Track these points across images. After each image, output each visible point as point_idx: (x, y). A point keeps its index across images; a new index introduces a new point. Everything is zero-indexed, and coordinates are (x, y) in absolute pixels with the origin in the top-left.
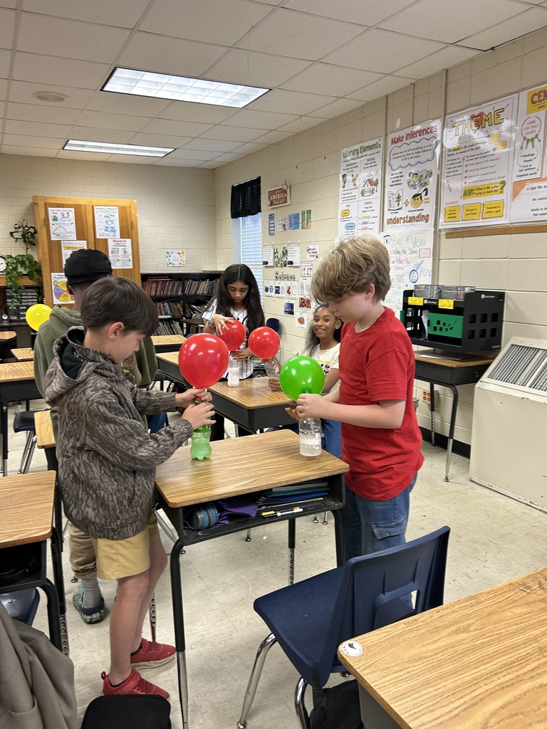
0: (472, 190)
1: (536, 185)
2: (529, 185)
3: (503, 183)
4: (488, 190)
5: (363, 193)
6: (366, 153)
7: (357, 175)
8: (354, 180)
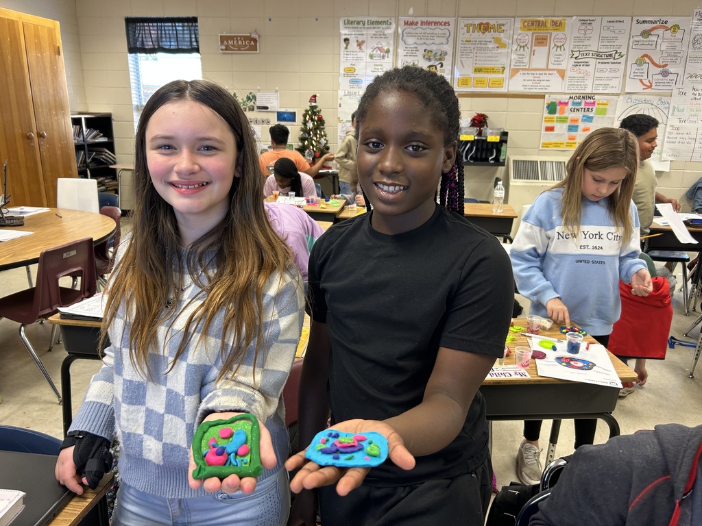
0: (481, 69)
1: (526, 72)
2: (521, 72)
3: (504, 68)
4: (493, 71)
5: (371, 56)
6: (374, 26)
7: (363, 42)
8: (360, 44)
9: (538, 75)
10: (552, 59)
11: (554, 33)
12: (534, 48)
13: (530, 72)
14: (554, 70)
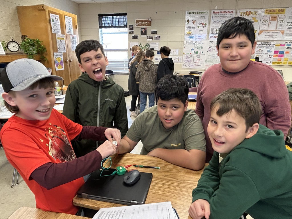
1: (266, 32)
2: (264, 32)
3: (256, 30)
5: (198, 27)
6: (200, 14)
7: (195, 21)
8: (194, 22)
9: (272, 33)
10: (278, 26)
11: (280, 15)
12: (270, 21)
13: (268, 32)
14: (278, 31)
